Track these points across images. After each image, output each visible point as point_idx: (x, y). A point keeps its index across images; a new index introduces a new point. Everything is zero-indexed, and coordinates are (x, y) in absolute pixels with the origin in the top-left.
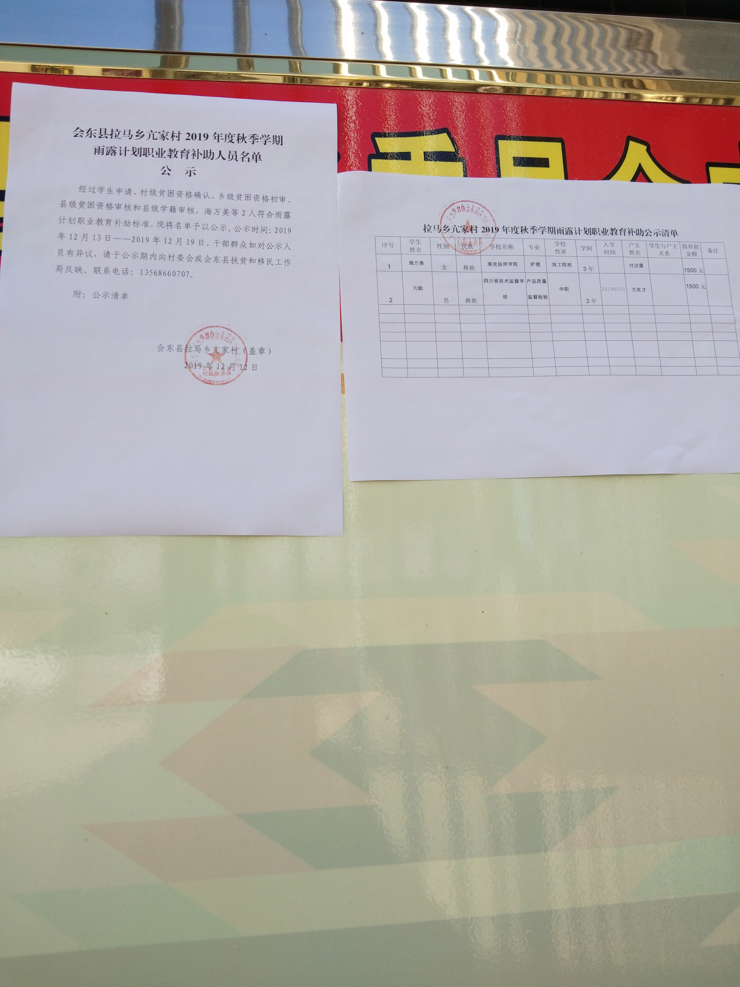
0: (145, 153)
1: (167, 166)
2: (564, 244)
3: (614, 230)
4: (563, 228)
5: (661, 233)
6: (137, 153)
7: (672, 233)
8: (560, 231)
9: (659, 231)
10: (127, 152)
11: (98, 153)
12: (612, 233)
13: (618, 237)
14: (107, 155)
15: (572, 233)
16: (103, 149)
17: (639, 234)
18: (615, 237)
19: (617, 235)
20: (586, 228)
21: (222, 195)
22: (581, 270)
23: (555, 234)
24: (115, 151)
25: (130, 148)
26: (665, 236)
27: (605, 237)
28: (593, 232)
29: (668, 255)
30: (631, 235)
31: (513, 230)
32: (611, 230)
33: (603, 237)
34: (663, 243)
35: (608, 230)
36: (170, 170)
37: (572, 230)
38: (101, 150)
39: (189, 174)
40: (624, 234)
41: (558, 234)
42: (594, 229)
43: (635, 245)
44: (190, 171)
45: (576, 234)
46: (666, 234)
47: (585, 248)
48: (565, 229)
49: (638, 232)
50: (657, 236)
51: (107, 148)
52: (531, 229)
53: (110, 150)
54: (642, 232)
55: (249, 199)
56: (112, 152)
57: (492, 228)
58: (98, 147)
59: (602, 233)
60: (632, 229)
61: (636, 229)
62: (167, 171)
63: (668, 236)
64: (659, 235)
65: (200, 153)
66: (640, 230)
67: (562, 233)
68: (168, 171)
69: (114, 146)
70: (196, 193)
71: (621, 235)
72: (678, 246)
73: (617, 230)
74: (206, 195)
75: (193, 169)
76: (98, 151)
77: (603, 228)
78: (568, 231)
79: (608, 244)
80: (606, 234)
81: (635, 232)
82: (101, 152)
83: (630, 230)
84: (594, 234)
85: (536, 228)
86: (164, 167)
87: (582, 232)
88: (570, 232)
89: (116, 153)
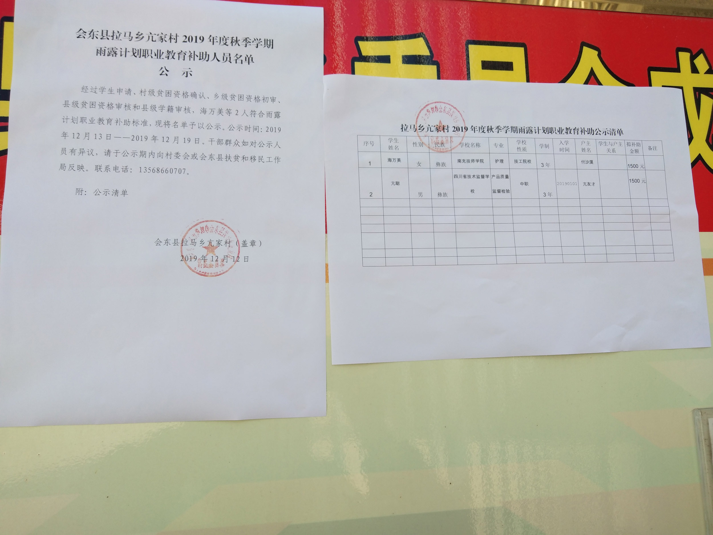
0: (144, 55)
1: (165, 67)
2: (525, 142)
3: (569, 129)
4: (524, 128)
5: (609, 133)
6: (137, 54)
7: (618, 132)
8: (522, 130)
9: (607, 130)
10: (127, 53)
11: (99, 54)
12: (567, 132)
13: (571, 136)
14: (108, 56)
15: (532, 132)
16: (105, 50)
17: (590, 133)
18: (569, 135)
19: (571, 134)
20: (544, 128)
21: (217, 95)
22: (540, 166)
23: (517, 133)
24: (116, 52)
25: (130, 49)
26: (612, 135)
27: (561, 136)
28: (550, 131)
29: (615, 152)
30: (583, 133)
31: (480, 129)
32: (566, 129)
33: (559, 136)
34: (611, 141)
35: (563, 129)
36: (168, 71)
37: (532, 129)
38: (103, 51)
39: (185, 74)
40: (577, 133)
41: (519, 133)
42: (551, 128)
43: (586, 143)
44: (187, 72)
45: (535, 133)
46: (613, 132)
47: (543, 146)
48: (526, 128)
49: (589, 131)
50: (605, 135)
51: (108, 49)
52: (496, 128)
53: (111, 51)
54: (593, 131)
55: (242, 99)
56: (113, 53)
57: (462, 127)
58: (100, 48)
59: (558, 132)
60: (584, 128)
61: (588, 129)
62: (164, 72)
63: (615, 135)
64: (607, 133)
65: (198, 55)
66: (591, 129)
67: (524, 132)
68: (166, 72)
69: (115, 48)
70: (192, 93)
71: (574, 134)
72: (623, 144)
73: (571, 129)
74: (201, 96)
75: (190, 70)
76: (100, 52)
77: (559, 128)
78: (528, 130)
79: (563, 142)
80: (561, 133)
81: (586, 131)
82: (103, 53)
83: (582, 129)
84: (551, 133)
85: (501, 127)
86: (162, 68)
87: (541, 131)
88: (530, 131)
89: (116, 54)
